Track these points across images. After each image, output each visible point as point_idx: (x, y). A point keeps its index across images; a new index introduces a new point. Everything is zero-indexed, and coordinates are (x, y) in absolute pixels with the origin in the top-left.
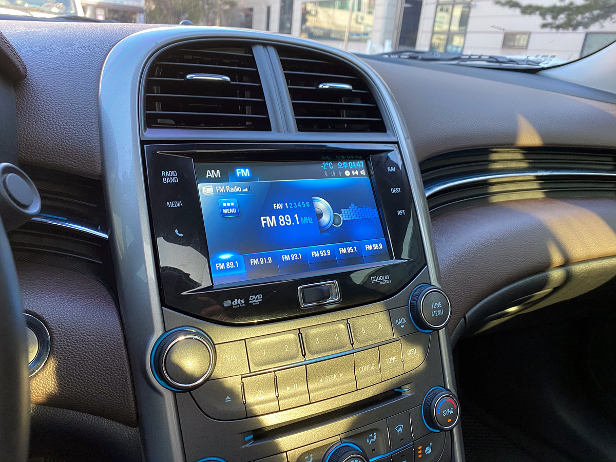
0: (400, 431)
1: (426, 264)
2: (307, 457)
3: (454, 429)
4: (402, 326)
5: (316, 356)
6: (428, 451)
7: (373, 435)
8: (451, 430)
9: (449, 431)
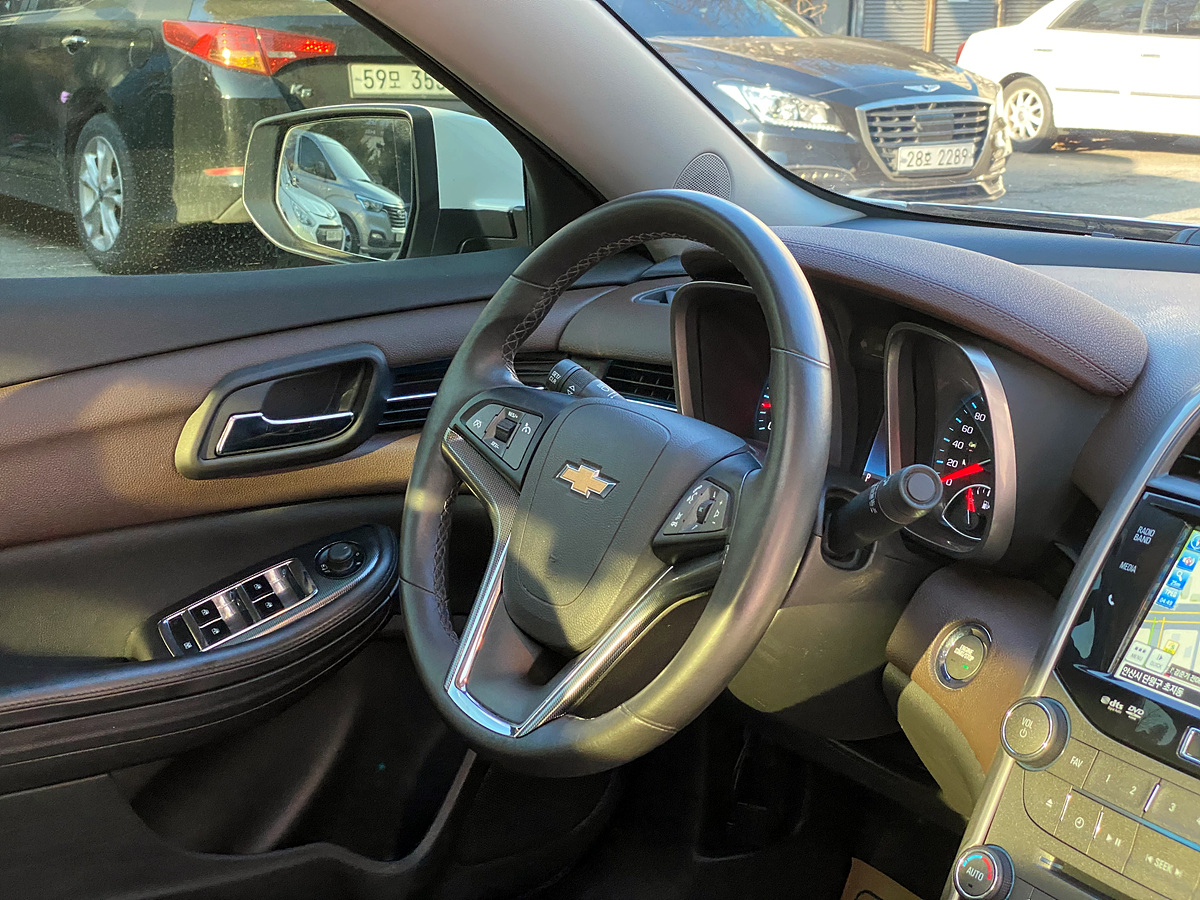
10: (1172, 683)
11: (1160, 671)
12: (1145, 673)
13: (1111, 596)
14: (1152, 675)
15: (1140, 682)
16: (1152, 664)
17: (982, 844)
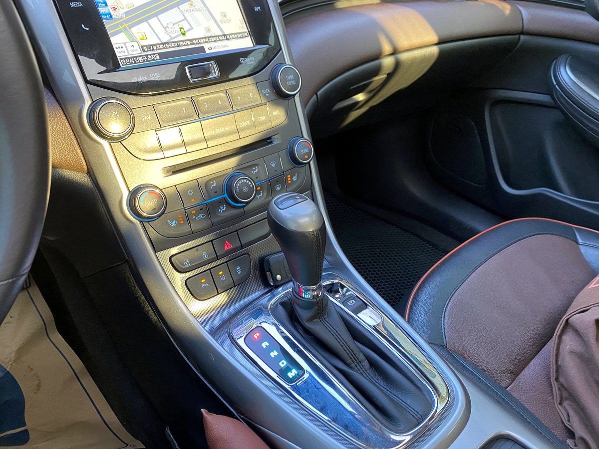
0: (273, 165)
1: (281, 49)
2: (212, 183)
3: (312, 163)
4: (267, 95)
5: (206, 115)
6: (295, 179)
7: (256, 169)
8: (309, 163)
9: (308, 164)
10: (150, 55)
11: (138, 52)
12: (133, 57)
13: (83, 26)
14: (138, 56)
15: (135, 63)
16: (132, 51)
17: (130, 192)
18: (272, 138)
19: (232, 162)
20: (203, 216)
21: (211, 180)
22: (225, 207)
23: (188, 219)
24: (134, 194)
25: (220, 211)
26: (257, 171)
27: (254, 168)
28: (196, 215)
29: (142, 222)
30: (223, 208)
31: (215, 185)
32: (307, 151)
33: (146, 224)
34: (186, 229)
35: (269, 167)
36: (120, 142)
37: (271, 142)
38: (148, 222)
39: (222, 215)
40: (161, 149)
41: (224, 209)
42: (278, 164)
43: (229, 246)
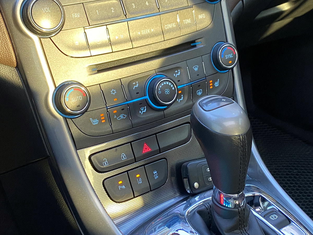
0: (196, 69)
2: (134, 83)
8: (232, 69)
17: (56, 87)
18: (196, 41)
19: (155, 64)
20: (124, 116)
21: (134, 80)
22: (145, 109)
23: (109, 118)
24: (60, 90)
25: (140, 112)
26: (179, 74)
27: (176, 71)
28: (118, 115)
29: (65, 119)
30: (143, 110)
31: (137, 86)
32: (231, 56)
33: (69, 121)
34: (107, 128)
35: (192, 71)
36: (50, 38)
37: (195, 46)
38: (71, 119)
39: (142, 117)
40: (89, 47)
41: (145, 111)
42: (201, 68)
43: (147, 149)
